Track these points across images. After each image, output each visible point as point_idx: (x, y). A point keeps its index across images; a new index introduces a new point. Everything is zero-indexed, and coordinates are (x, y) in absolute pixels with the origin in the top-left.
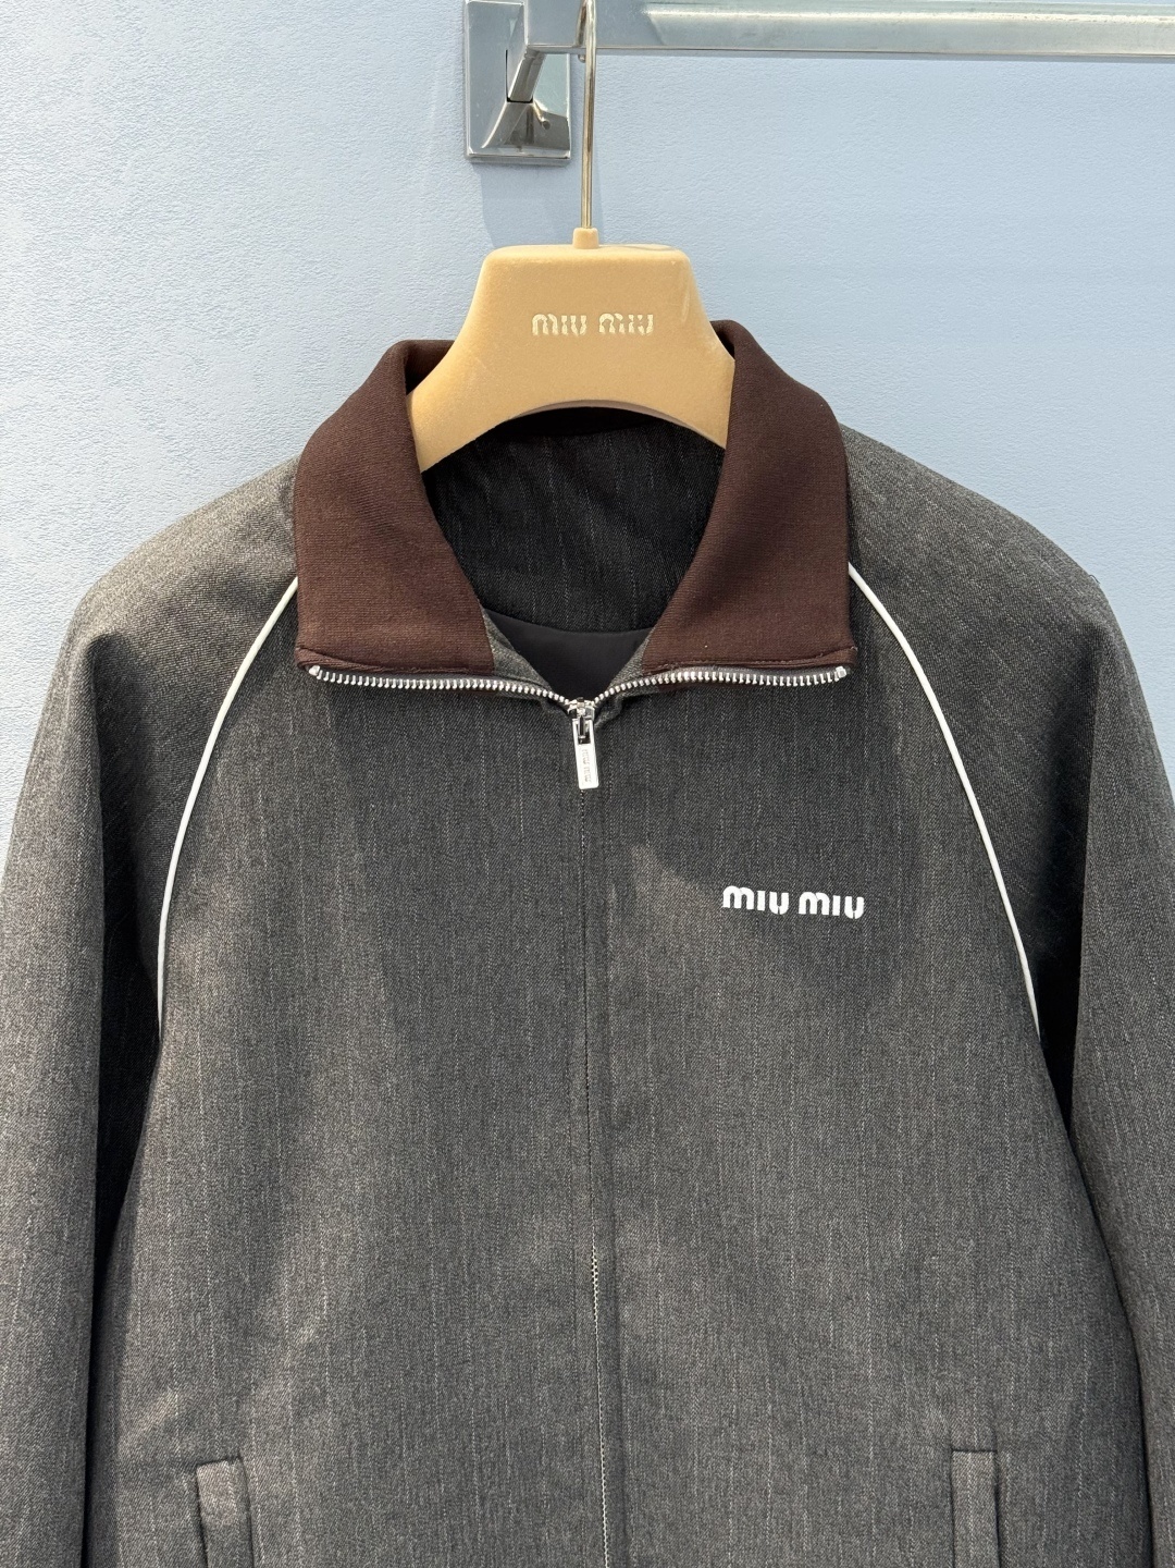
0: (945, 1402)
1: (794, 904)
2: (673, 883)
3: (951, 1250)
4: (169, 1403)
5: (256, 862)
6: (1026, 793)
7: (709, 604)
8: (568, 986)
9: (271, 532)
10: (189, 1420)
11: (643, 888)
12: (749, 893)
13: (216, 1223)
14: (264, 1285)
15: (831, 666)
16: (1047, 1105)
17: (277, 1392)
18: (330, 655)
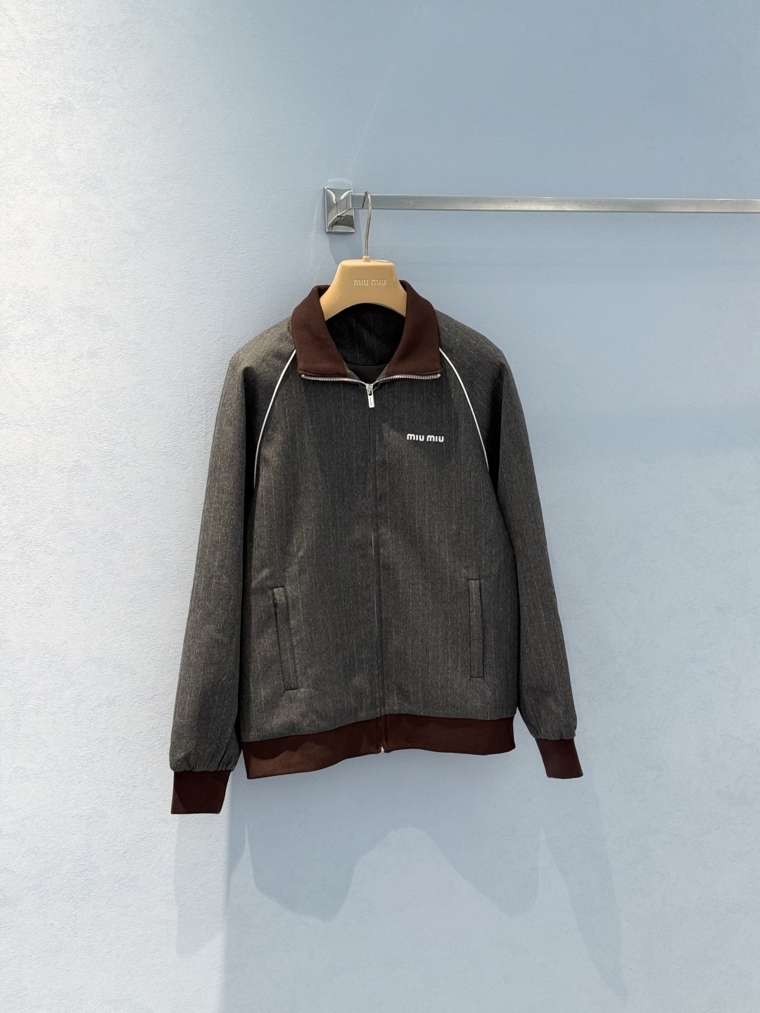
0: (467, 568)
1: (425, 438)
2: (393, 434)
3: (468, 528)
4: (265, 572)
5: (286, 427)
6: (485, 407)
7: (403, 358)
8: (365, 462)
9: (286, 339)
10: (271, 576)
11: (386, 435)
12: (414, 436)
13: (277, 524)
14: (289, 541)
15: (436, 374)
16: (491, 490)
17: (294, 569)
18: (307, 372)
